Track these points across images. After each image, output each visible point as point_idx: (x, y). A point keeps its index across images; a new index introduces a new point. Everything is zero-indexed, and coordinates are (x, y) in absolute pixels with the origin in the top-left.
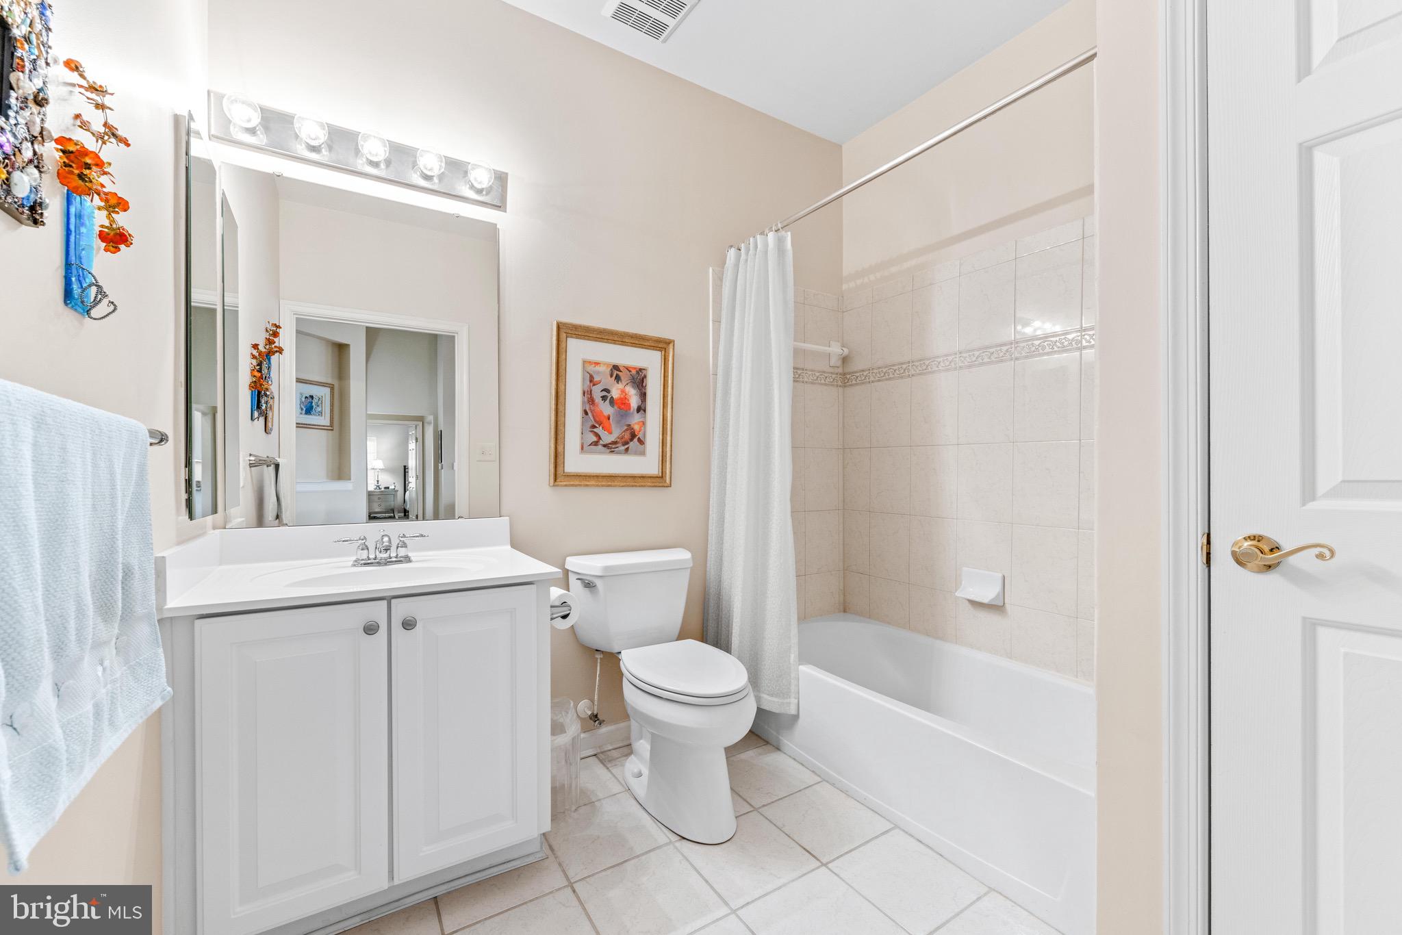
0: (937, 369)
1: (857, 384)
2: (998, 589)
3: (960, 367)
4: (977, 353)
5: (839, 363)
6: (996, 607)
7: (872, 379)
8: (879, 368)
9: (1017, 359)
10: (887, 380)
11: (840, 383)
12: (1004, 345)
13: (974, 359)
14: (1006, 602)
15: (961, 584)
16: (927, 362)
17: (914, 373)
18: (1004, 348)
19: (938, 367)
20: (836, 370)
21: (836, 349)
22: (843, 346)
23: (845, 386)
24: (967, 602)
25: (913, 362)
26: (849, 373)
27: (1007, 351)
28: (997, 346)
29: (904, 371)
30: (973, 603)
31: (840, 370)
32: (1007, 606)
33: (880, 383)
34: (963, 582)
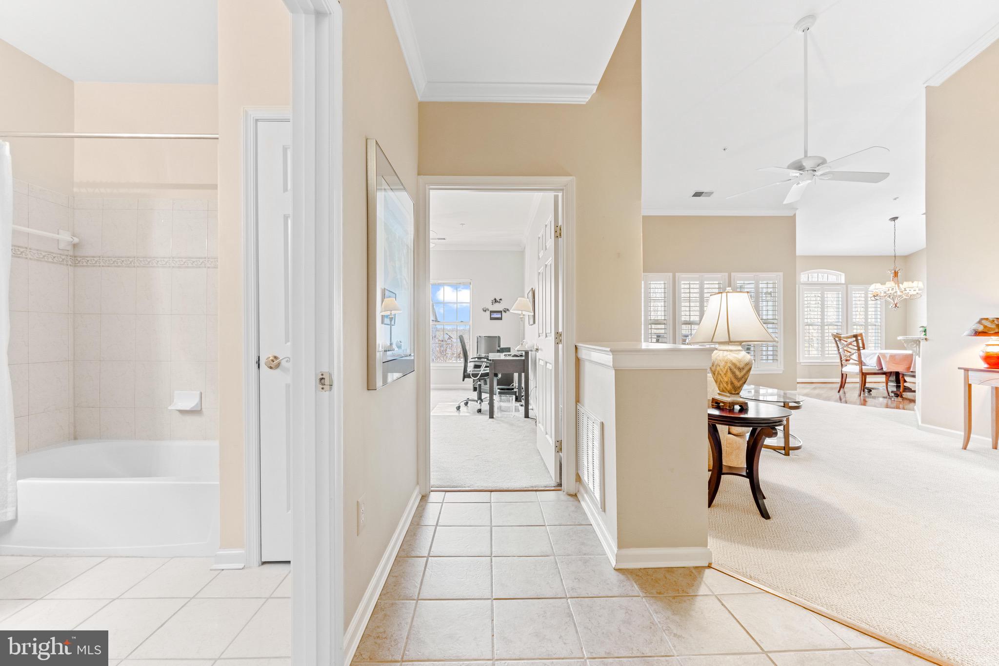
0: (156, 265)
1: (87, 266)
2: (197, 400)
3: (173, 267)
4: (184, 260)
5: (70, 248)
6: (195, 412)
7: (102, 264)
8: (109, 257)
9: (208, 268)
10: (116, 266)
11: (70, 263)
12: (202, 258)
13: (182, 263)
14: (202, 407)
15: (173, 401)
16: (149, 260)
17: (138, 265)
18: (201, 260)
19: (157, 264)
20: (66, 253)
21: (65, 237)
22: (74, 235)
23: (75, 266)
24: (178, 412)
25: (138, 257)
26: (81, 257)
27: (203, 262)
28: (196, 258)
29: (131, 262)
30: (182, 412)
31: (71, 253)
32: (204, 410)
33: (109, 268)
34: (175, 400)
